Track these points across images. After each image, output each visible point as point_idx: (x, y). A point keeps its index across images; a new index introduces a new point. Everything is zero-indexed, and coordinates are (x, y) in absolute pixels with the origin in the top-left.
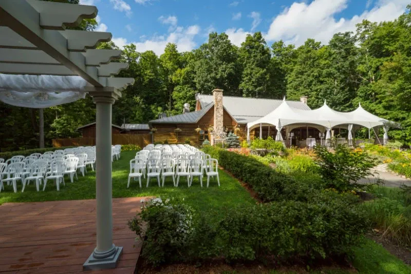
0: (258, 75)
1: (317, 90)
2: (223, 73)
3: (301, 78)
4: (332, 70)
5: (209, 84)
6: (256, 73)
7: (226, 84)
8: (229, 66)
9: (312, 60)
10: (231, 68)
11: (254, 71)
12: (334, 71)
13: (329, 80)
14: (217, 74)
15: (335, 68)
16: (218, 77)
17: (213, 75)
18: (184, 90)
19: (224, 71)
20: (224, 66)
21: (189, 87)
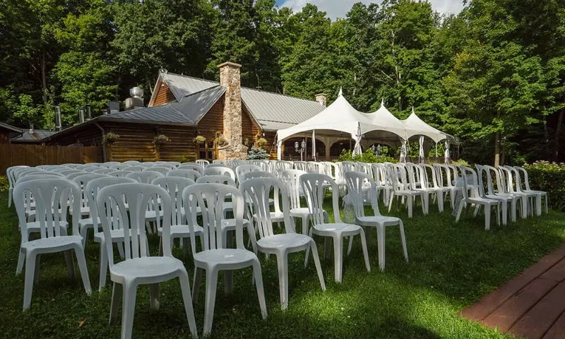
0: (242, 50)
1: (332, 85)
2: (178, 38)
3: (309, 64)
4: (352, 58)
5: (151, 56)
6: (240, 47)
7: (182, 59)
8: (189, 25)
9: (325, 38)
10: (193, 30)
11: (235, 44)
12: (354, 59)
13: (346, 73)
14: (165, 39)
15: (356, 55)
16: (169, 43)
17: (158, 38)
18: (85, 62)
19: (180, 35)
20: (180, 25)
21: (97, 58)
